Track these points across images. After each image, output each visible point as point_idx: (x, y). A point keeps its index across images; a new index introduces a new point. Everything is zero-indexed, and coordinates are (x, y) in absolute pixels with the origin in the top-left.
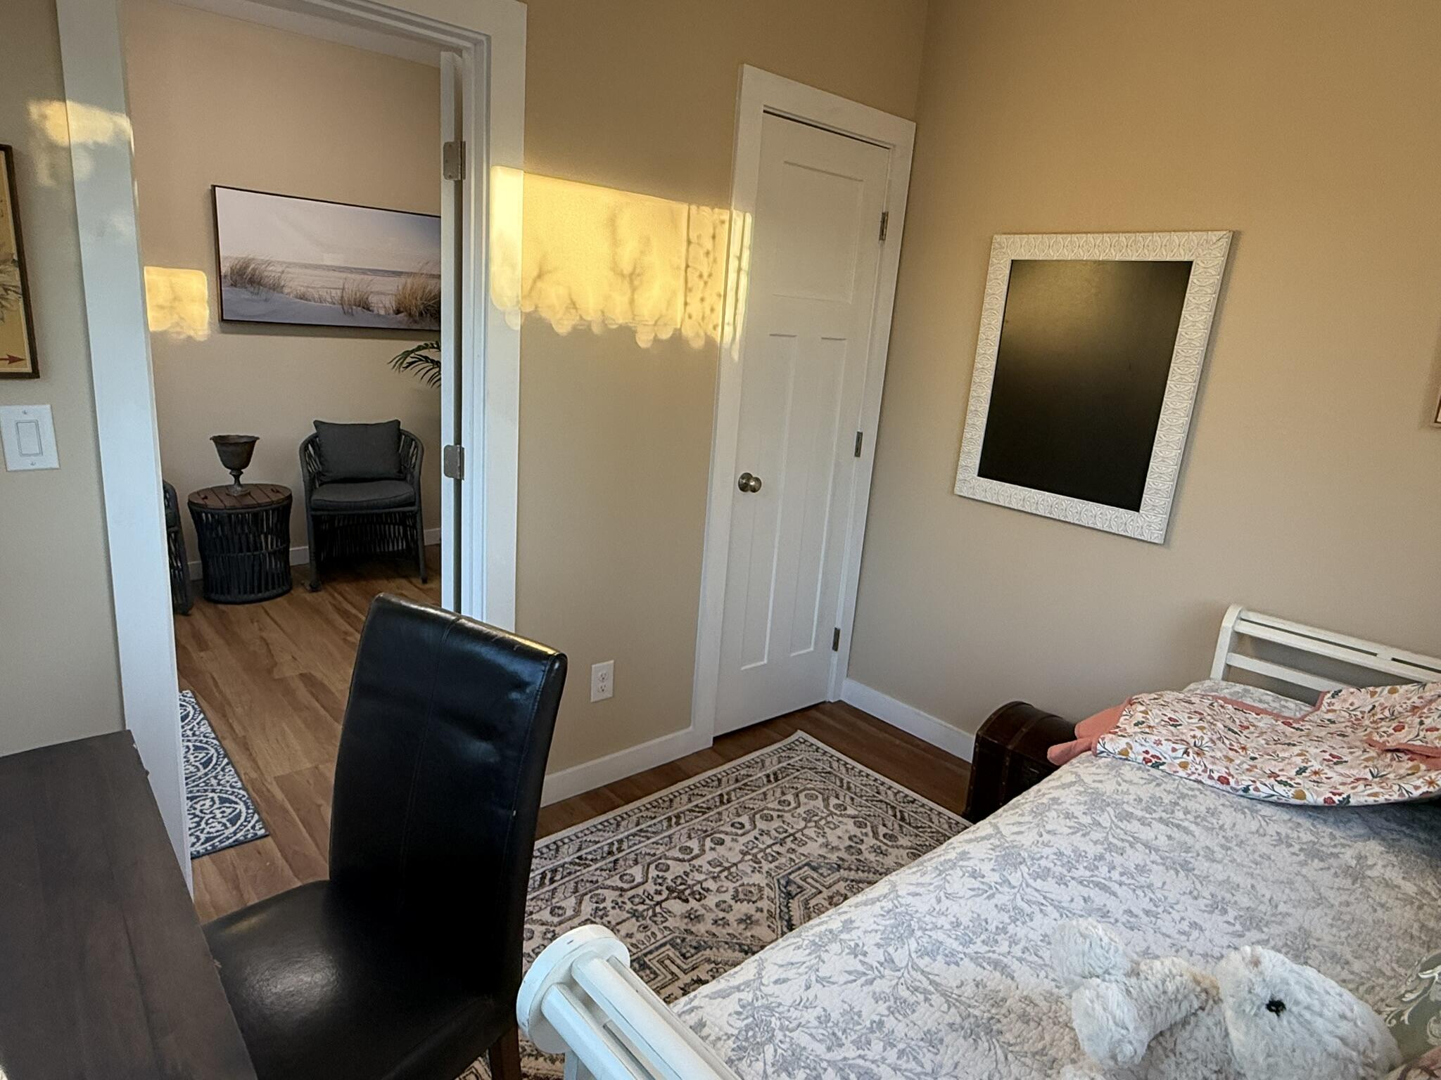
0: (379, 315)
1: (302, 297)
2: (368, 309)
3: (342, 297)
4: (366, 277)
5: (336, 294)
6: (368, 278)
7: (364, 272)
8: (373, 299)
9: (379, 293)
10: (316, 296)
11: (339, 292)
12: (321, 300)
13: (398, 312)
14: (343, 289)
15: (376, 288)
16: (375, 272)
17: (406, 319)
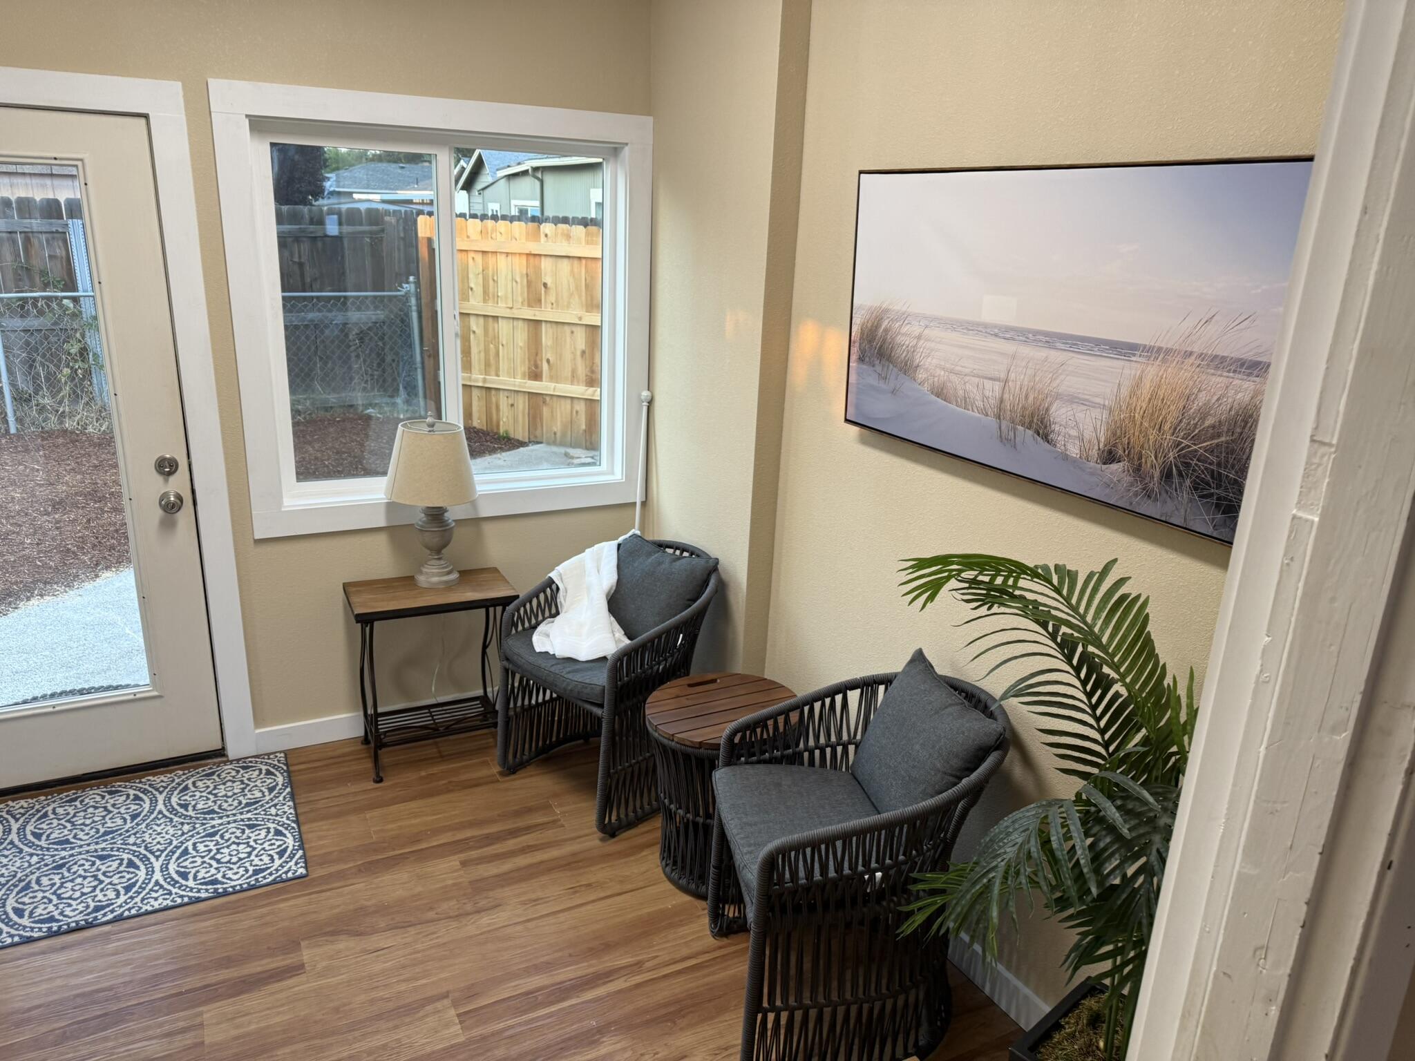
0: (1065, 457)
1: (940, 392)
2: (1046, 438)
3: (1002, 401)
4: (1053, 353)
5: (992, 390)
6: (1055, 356)
7: (1051, 340)
8: (1060, 414)
9: (1072, 399)
10: (961, 393)
11: (997, 386)
12: (966, 402)
13: (1109, 457)
14: (1006, 381)
15: (1068, 384)
16: (1075, 343)
17: (1128, 479)
